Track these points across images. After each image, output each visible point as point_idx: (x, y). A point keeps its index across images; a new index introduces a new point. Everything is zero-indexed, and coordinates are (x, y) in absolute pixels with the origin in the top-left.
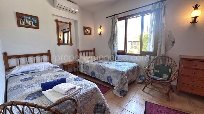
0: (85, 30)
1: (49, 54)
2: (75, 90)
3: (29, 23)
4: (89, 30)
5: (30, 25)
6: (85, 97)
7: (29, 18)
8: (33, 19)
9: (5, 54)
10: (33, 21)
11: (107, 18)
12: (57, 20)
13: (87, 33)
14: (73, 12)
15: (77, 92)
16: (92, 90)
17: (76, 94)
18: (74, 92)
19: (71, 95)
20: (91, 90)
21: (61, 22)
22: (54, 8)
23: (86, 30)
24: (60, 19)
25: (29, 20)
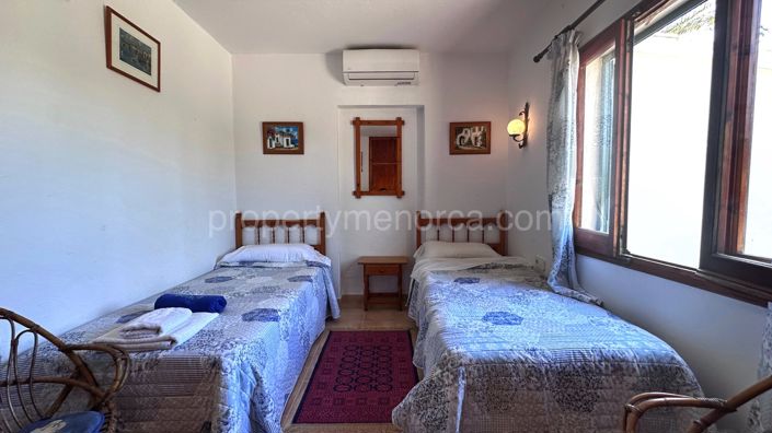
0: (456, 135)
1: (321, 222)
2: (154, 337)
3: (283, 141)
4: (478, 133)
5: (285, 146)
6: (168, 371)
7: (284, 130)
8: (291, 130)
9: (239, 216)
10: (292, 136)
11: (537, 59)
12: (358, 119)
13: (466, 148)
14: (404, 80)
15: (153, 344)
16: (201, 363)
17: (151, 350)
18: (149, 339)
19: (135, 345)
20: (196, 361)
21: (369, 123)
22: (344, 87)
23: (463, 134)
24: (365, 116)
25: (282, 134)
